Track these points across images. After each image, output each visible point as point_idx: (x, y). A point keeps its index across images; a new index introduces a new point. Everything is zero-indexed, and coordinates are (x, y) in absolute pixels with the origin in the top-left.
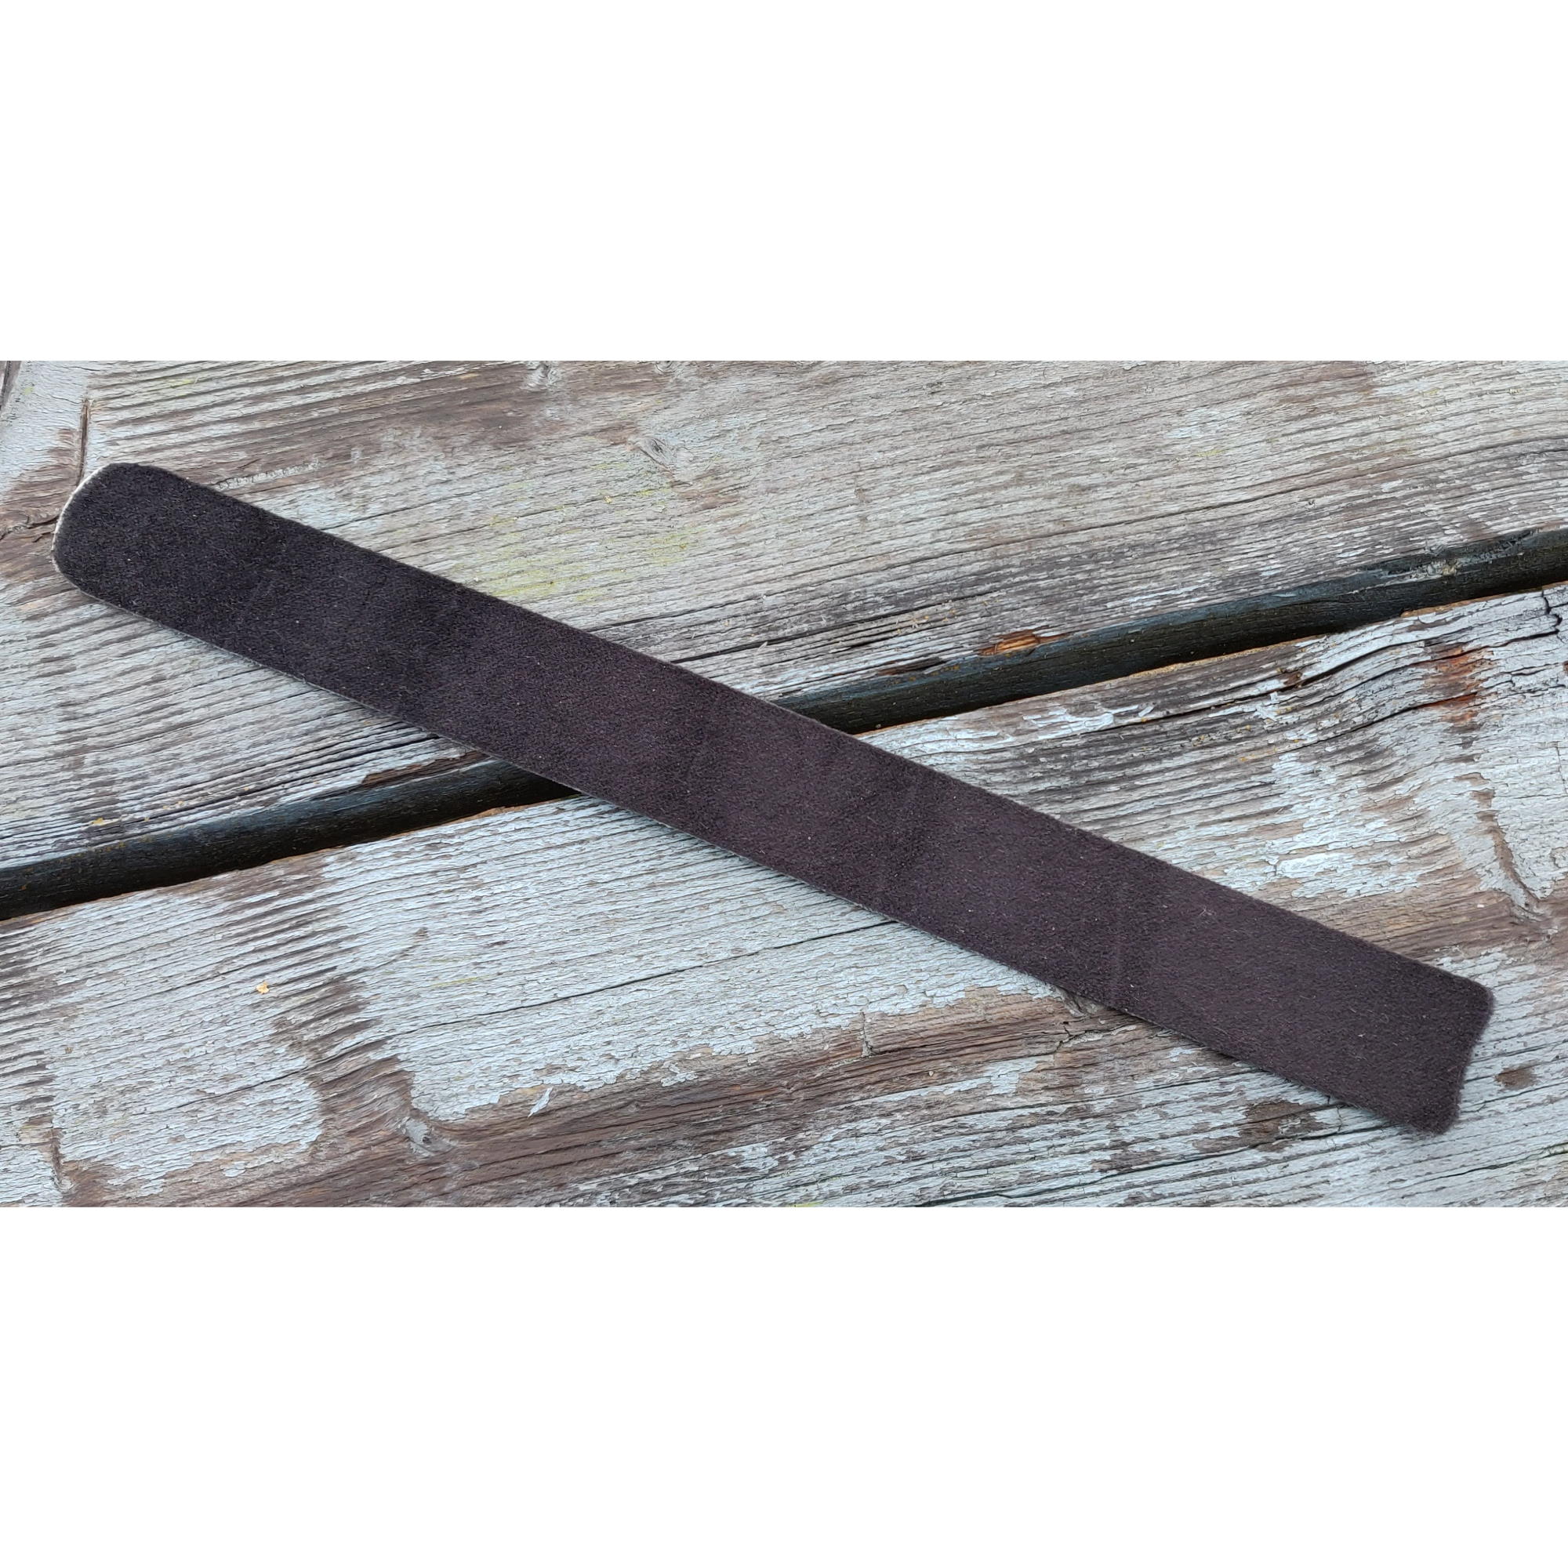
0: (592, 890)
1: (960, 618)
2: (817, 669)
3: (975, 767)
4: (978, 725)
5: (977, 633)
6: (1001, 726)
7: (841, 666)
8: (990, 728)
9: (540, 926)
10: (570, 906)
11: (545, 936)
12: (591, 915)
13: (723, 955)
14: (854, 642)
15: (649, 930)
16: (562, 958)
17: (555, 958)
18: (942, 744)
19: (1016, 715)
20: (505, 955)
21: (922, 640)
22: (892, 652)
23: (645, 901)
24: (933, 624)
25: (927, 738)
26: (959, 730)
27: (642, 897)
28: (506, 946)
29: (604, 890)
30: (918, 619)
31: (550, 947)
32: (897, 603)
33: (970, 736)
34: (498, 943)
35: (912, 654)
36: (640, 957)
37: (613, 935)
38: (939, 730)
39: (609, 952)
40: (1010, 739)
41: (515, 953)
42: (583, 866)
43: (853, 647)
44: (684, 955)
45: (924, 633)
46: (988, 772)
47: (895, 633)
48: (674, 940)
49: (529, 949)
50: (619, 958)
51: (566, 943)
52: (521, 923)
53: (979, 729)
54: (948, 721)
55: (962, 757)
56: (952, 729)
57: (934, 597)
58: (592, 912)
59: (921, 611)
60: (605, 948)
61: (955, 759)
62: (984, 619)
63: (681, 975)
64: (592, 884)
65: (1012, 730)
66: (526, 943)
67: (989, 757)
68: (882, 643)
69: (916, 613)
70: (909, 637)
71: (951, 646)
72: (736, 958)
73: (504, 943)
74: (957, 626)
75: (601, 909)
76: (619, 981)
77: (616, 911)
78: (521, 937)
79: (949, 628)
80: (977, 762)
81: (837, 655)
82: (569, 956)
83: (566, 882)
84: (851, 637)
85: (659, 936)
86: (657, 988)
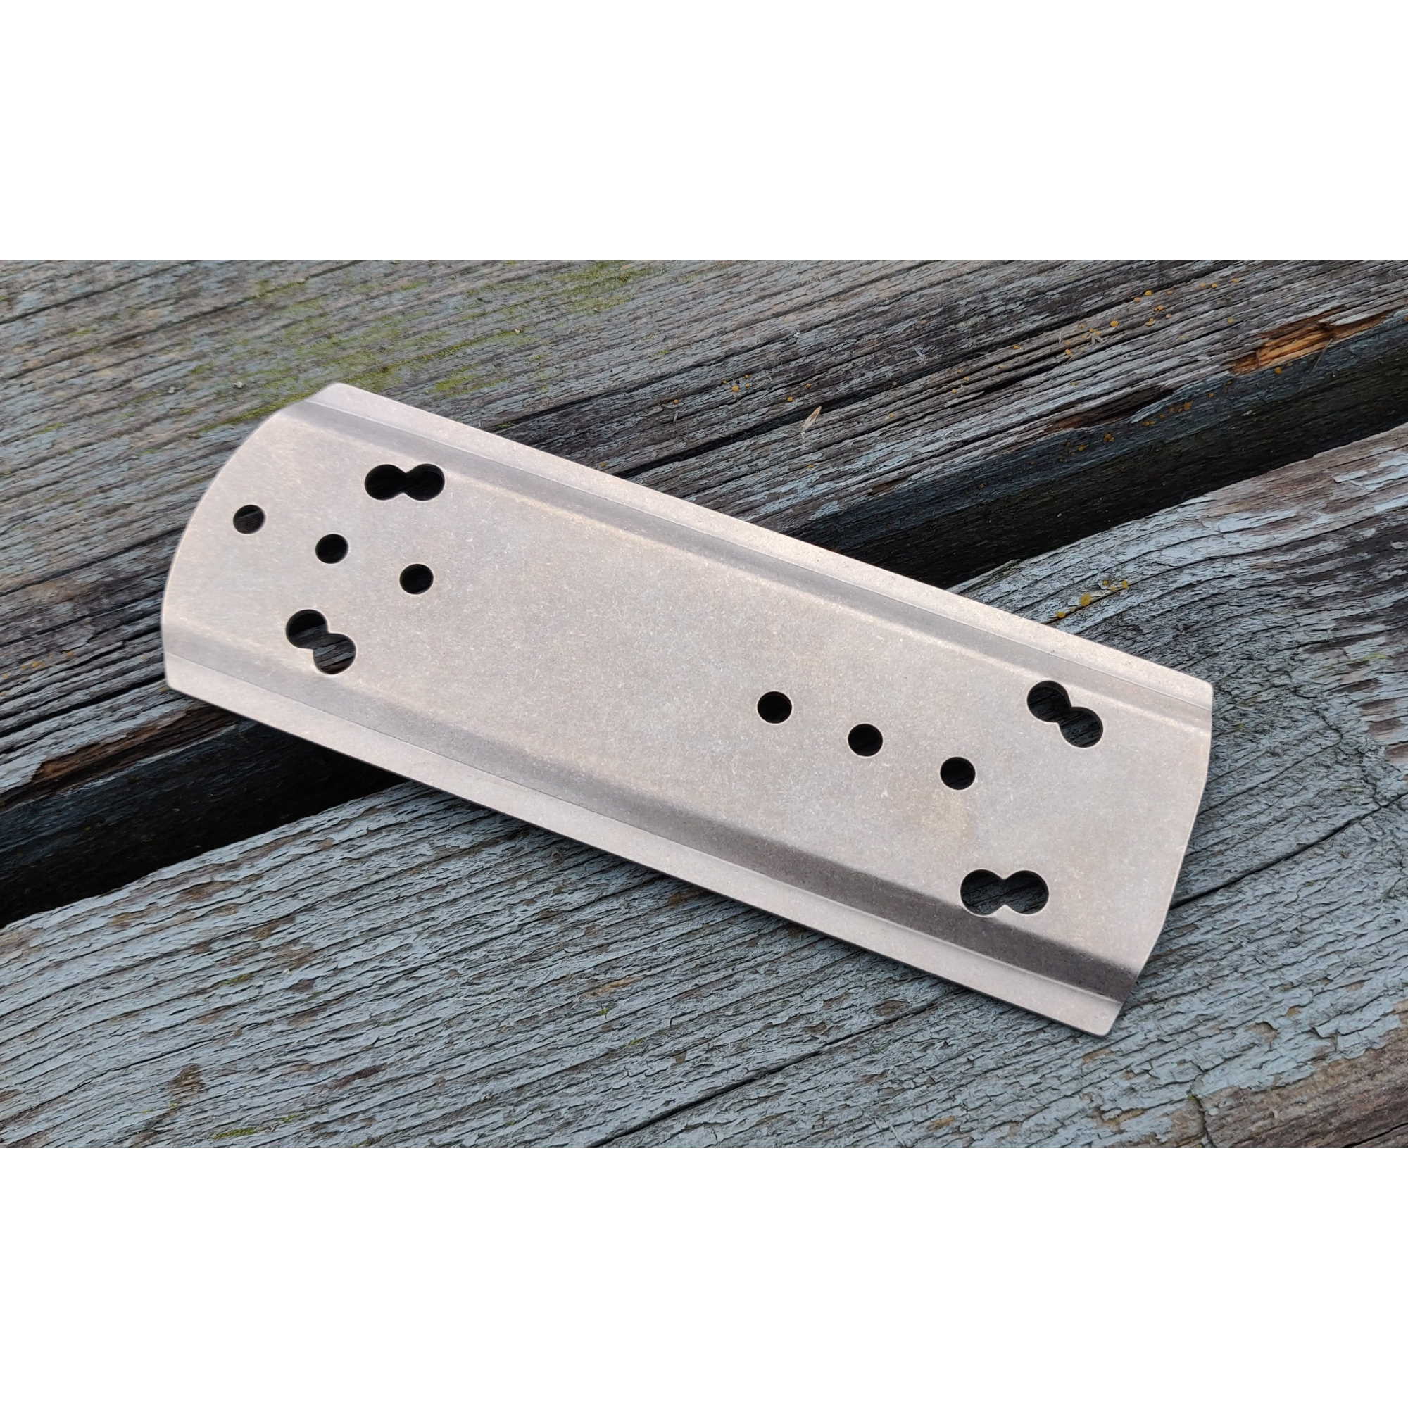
0: (551, 929)
1: (1177, 316)
2: (930, 437)
3: (1274, 577)
4: (1254, 503)
5: (1217, 336)
6: (1298, 499)
7: (974, 425)
8: (1278, 505)
9: (447, 1024)
10: (507, 969)
11: (463, 1044)
12: (555, 982)
13: (859, 1022)
14: (988, 382)
15: (687, 994)
16: (507, 1083)
17: (493, 1086)
18: (1196, 545)
19: (1320, 475)
20: (379, 1098)
21: (1116, 360)
22: (1066, 388)
23: (669, 934)
24: (1128, 333)
25: (1165, 539)
26: (1219, 517)
27: (661, 927)
28: (382, 1077)
29: (576, 926)
30: (1099, 328)
31: (477, 1064)
32: (1051, 309)
33: (1246, 524)
34: (359, 1075)
35: (1107, 386)
36: (679, 1055)
37: (612, 1015)
38: (1183, 522)
39: (610, 1054)
40: (1324, 519)
41: (401, 1091)
42: (524, 883)
43: (989, 390)
44: (774, 1034)
45: (1117, 349)
46: (1301, 581)
47: (1061, 357)
48: (746, 1007)
49: (432, 1077)
50: (634, 1065)
51: (511, 1052)
52: (405, 1024)
53: (1258, 509)
54: (1195, 507)
55: (1243, 564)
56: (1209, 518)
57: (1117, 290)
58: (556, 975)
59: (1099, 316)
60: (600, 1048)
61: (1231, 568)
62: (1222, 312)
63: (778, 1079)
64: (547, 916)
65: (1322, 503)
66: (425, 1062)
67: (1294, 556)
68: (1042, 377)
69: (1091, 319)
70: (1091, 358)
71: (1175, 361)
72: (888, 1023)
73: (374, 1071)
74: (1175, 330)
75: (575, 965)
76: (642, 1115)
77: (611, 965)
78: (409, 1054)
79: (1161, 335)
80: (1274, 568)
81: (961, 410)
82: (523, 1077)
83: (492, 922)
84: (978, 375)
85: (712, 1003)
86: (731, 1116)
